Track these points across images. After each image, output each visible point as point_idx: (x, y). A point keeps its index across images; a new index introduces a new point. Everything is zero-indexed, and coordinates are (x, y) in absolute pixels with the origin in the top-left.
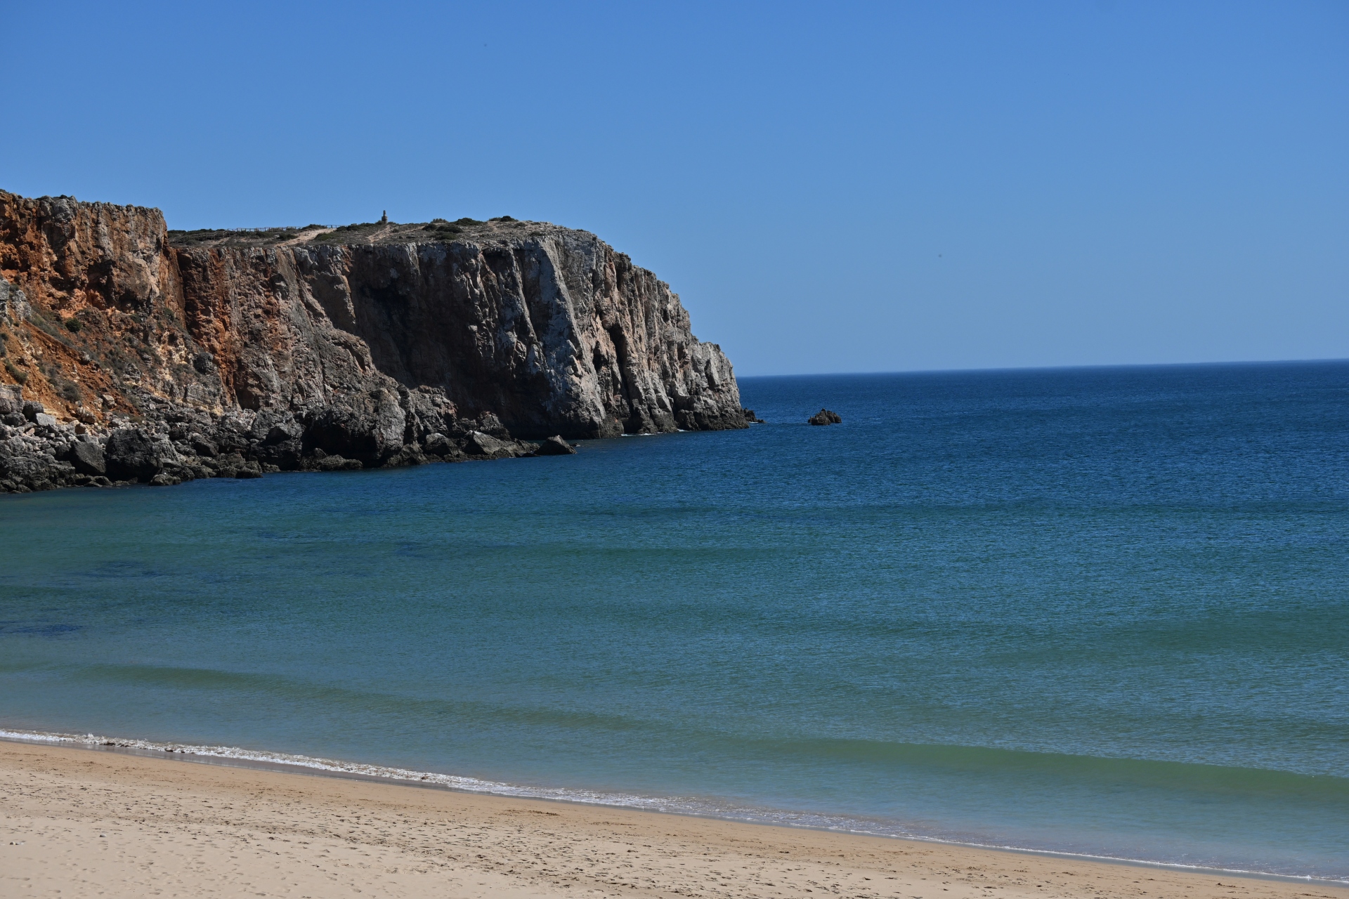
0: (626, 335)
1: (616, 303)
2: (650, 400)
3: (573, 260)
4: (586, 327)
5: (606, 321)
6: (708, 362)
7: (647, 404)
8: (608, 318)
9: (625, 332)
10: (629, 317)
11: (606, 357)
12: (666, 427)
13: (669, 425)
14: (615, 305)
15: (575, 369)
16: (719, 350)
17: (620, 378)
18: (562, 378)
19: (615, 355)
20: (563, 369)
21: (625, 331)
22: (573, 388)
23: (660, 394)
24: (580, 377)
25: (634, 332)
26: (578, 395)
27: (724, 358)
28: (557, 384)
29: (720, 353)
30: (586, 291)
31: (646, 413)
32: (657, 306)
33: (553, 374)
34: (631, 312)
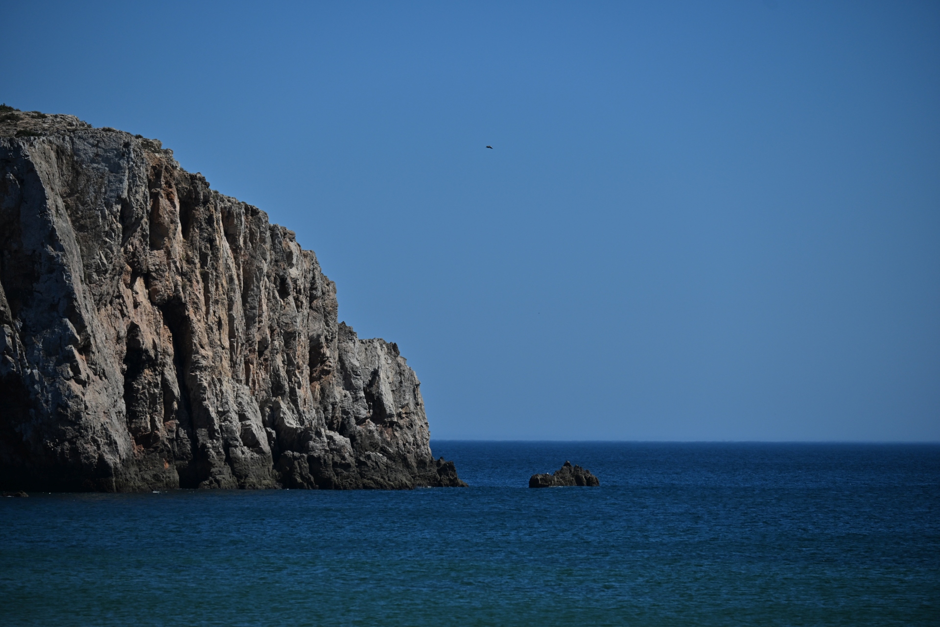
0: (192, 316)
1: (177, 259)
2: (230, 431)
3: (88, 181)
4: (109, 299)
5: (157, 291)
6: (375, 374)
7: (223, 438)
8: (159, 286)
9: (191, 312)
10: (201, 285)
11: (152, 353)
12: (252, 479)
13: (258, 476)
14: (175, 263)
15: (76, 370)
16: (398, 353)
17: (176, 390)
18: (51, 385)
19: (171, 350)
20: (55, 370)
21: (191, 309)
22: (70, 403)
23: (248, 422)
24: (84, 384)
25: (207, 313)
26: (78, 415)
27: (406, 367)
28: (43, 395)
29: (399, 359)
30: (108, 235)
31: (218, 453)
32: (265, 269)
33: (37, 378)
34: (205, 277)
